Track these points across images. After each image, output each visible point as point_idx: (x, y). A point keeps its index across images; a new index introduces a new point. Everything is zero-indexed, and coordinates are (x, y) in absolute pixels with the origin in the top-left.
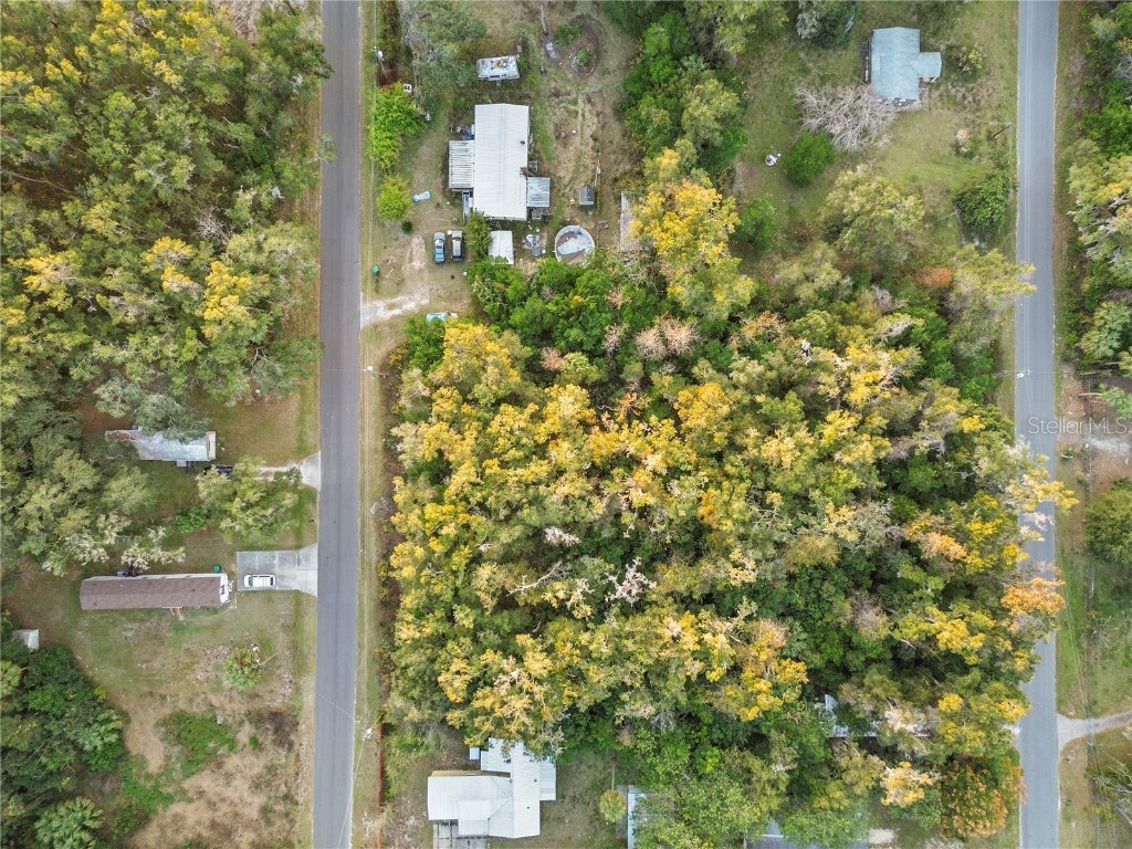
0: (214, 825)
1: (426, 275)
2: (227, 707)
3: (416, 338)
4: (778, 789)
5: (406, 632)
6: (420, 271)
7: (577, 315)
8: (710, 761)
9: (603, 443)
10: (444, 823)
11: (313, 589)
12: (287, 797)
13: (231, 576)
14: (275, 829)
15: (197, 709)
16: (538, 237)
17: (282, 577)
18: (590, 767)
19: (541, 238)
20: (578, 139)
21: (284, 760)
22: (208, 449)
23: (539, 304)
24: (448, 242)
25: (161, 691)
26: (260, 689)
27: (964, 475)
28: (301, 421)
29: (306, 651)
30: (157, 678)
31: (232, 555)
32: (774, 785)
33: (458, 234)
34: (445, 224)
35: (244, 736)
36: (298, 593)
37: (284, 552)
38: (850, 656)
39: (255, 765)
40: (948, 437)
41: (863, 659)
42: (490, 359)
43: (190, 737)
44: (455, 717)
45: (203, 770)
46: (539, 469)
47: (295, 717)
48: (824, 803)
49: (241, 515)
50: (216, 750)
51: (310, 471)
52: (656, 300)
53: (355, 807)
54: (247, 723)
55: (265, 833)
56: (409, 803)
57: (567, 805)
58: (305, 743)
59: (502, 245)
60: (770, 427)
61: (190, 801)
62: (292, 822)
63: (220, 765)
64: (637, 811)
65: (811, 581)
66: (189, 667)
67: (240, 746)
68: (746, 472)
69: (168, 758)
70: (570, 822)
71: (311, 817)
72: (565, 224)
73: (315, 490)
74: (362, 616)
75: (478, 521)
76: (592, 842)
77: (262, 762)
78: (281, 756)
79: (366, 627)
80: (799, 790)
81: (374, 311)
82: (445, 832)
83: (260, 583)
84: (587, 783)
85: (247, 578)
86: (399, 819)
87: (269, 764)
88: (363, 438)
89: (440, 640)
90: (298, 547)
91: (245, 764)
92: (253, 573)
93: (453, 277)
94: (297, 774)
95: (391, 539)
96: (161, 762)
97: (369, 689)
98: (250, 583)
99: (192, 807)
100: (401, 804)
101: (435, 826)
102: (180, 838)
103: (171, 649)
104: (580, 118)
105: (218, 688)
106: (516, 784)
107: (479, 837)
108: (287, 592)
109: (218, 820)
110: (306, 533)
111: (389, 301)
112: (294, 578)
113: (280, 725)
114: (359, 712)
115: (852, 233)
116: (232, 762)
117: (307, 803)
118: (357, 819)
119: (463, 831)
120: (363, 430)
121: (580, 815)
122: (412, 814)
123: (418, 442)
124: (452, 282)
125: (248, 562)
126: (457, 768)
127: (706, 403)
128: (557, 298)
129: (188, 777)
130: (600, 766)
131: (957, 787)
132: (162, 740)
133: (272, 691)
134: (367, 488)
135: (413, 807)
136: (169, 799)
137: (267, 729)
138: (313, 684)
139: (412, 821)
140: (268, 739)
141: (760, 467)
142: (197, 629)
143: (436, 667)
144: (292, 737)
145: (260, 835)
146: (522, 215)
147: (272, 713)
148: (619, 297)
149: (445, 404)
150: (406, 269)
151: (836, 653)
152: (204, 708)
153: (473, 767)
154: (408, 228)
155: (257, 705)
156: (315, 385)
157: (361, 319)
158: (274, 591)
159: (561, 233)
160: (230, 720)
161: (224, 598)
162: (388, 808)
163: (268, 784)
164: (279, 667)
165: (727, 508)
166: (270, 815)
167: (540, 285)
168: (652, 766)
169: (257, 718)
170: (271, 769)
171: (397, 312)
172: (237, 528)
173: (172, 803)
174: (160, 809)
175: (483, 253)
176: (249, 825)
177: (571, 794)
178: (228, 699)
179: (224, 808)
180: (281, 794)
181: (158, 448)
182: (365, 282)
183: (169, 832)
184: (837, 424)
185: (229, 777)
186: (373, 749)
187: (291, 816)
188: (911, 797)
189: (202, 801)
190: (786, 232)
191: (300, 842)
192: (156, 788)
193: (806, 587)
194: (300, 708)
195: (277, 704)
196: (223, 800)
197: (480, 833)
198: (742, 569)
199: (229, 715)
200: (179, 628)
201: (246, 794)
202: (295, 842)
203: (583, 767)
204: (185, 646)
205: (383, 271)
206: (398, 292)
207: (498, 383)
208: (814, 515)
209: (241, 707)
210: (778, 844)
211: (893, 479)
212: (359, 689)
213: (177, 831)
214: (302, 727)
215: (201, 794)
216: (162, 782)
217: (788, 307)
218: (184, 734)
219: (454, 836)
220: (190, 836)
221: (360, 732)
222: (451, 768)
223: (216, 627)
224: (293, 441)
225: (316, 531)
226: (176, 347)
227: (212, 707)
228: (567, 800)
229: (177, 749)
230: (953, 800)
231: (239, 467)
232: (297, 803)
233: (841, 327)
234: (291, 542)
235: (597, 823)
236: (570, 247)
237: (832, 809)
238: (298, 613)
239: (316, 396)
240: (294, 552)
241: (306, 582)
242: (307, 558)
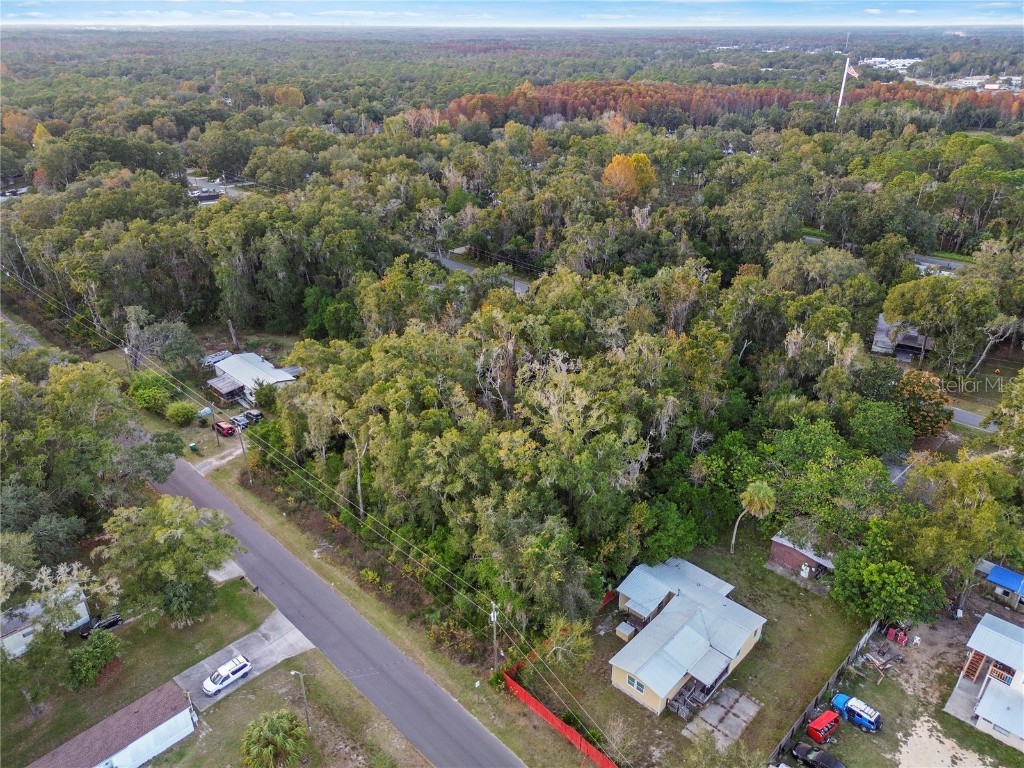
11: (306, 644)
17: (254, 661)
29: (345, 703)
36: (289, 663)
37: (241, 640)
79: (399, 633)
81: (207, 465)
90: (255, 627)
108: (274, 668)
110: (256, 610)
111: (217, 456)
114: (469, 706)
120: (256, 519)
122: (647, 745)
154: (204, 425)
157: (199, 473)
158: (257, 678)
164: (323, 747)
186: (526, 727)
205: (199, 447)
206: (222, 450)
212: (447, 687)
225: (266, 602)
234: (243, 629)
235: (797, 602)
240: (254, 633)
241: (291, 645)
242: (274, 628)
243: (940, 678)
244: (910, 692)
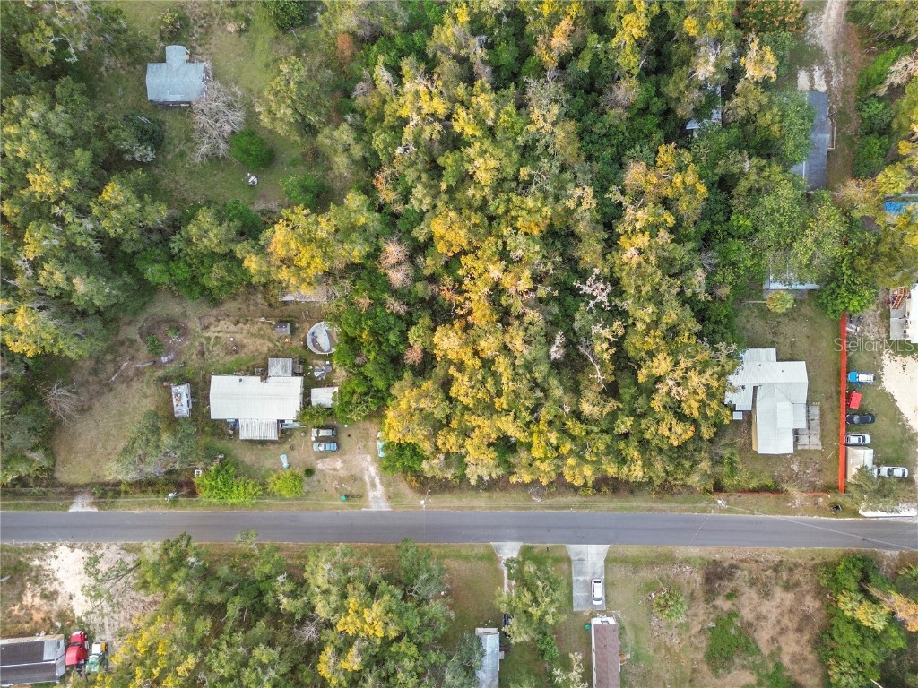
0: (799, 630)
1: (347, 457)
2: (701, 619)
3: (398, 465)
4: (764, 166)
5: (637, 472)
6: (344, 462)
7: (378, 335)
8: (741, 222)
9: (481, 313)
10: (796, 440)
11: (604, 548)
12: (776, 569)
13: (593, 615)
14: (802, 579)
15: (703, 643)
16: (316, 368)
17: (594, 574)
18: (748, 321)
19: (317, 365)
20: (238, 336)
21: (745, 572)
22: (489, 633)
23: (370, 366)
24: (320, 440)
25: (689, 672)
26: (687, 591)
27: (505, 19)
28: (467, 558)
29: (654, 554)
30: (678, 676)
31: (576, 614)
32: (760, 170)
33: (314, 431)
34: (306, 442)
35: (724, 604)
36: (607, 561)
37: (573, 572)
38: (654, 109)
39: (749, 596)
40: (474, 33)
41: (656, 99)
42: (414, 405)
43: (726, 649)
44: (707, 432)
45: (754, 639)
46: (502, 365)
47: (709, 563)
48: (775, 128)
49: (543, 607)
50: (737, 628)
51: (507, 551)
52: (365, 272)
53: (784, 514)
54: (714, 603)
55: (806, 587)
56: (780, 469)
57: (780, 339)
58: (731, 555)
59: (322, 396)
60: (466, 178)
61: (780, 649)
62: (796, 565)
63: (750, 625)
64: (784, 282)
65: (592, 143)
66: (668, 650)
67: (734, 608)
68: (503, 196)
69: (744, 667)
70: (794, 336)
71: (793, 550)
72: (305, 346)
73: (523, 547)
74: (625, 509)
75: (545, 414)
76: (811, 318)
77: (747, 590)
78: (742, 574)
79: (634, 504)
80: (766, 149)
81: (377, 500)
82: (804, 440)
83: (599, 591)
84: (762, 323)
85: (594, 602)
86: (793, 478)
87: (748, 584)
88: (479, 507)
89: (644, 444)
90: (569, 561)
91: (748, 605)
92: (590, 597)
93: (349, 436)
94: (756, 561)
95: (560, 485)
96: (748, 673)
97: (685, 502)
98: (599, 599)
99: (785, 648)
100: (781, 476)
101: (799, 448)
102: (811, 657)
103: (654, 665)
104: (220, 335)
105: (686, 627)
106: (762, 381)
107: (808, 411)
108: (605, 569)
109: (795, 626)
110: (557, 554)
111: (368, 487)
112: (594, 564)
113: (716, 575)
114: (704, 511)
115: (310, 114)
116: (747, 614)
117: (781, 553)
118: (794, 512)
119: (802, 425)
120: (473, 508)
121: (788, 329)
122: (789, 466)
123: (482, 464)
124: (353, 437)
125: (581, 602)
126: (750, 429)
127: (447, 230)
128: (364, 352)
129: (760, 651)
130: (747, 312)
131: (762, 19)
132: (729, 673)
133: (688, 582)
134: (520, 504)
135: (783, 466)
136: (778, 666)
137: (720, 585)
138: (682, 548)
139: (795, 467)
140: (728, 586)
141: (499, 185)
142: (637, 643)
143: (666, 447)
144: (726, 565)
145: (808, 592)
146: (299, 381)
147: (706, 582)
148: (364, 302)
149: (451, 442)
150: (343, 473)
151: (652, 121)
152: (703, 637)
153: (749, 416)
154: (310, 472)
155: (699, 594)
156: (437, 546)
157: (384, 509)
158: (606, 579)
159: (313, 349)
160: (712, 616)
161: (612, 621)
162: (784, 486)
163: (765, 585)
164: (668, 577)
165: (533, 212)
166: (791, 583)
167: (354, 365)
168: (747, 270)
169: (711, 594)
170: (753, 583)
171: (377, 481)
172: (553, 610)
173: (781, 664)
174: (787, 674)
175: (329, 412)
176: (799, 601)
177: (771, 335)
178: (695, 618)
179: (785, 621)
180: (774, 575)
181: (490, 675)
182: (353, 507)
183: (806, 666)
184: (463, 123)
185: (759, 617)
186: (735, 499)
187: (792, 566)
188: (770, 57)
189: (780, 639)
190: (310, 168)
191: (813, 559)
192: (770, 677)
193: (597, 147)
194: (702, 559)
195: (699, 578)
196: (779, 622)
197: (804, 411)
198: (583, 199)
199: (708, 617)
200: (637, 658)
201: (774, 603)
202: (813, 562)
203: (749, 326)
204: (651, 653)
205: (345, 492)
206: (361, 480)
207: (433, 398)
208: (538, 141)
209: (701, 608)
210: (810, 166)
211: (508, 77)
212: (686, 511)
213: (805, 660)
214: (718, 557)
215: (773, 640)
216: (764, 672)
217: (370, 164)
218: (724, 654)
219: (807, 432)
220: (809, 649)
221: (722, 510)
222: (750, 435)
223: (636, 628)
224: (482, 565)
225: (556, 546)
226: (406, 660)
227: (702, 631)
228: (775, 339)
229: (737, 660)
230: (772, 22)
231: (504, 609)
232: (781, 561)
233: (386, 122)
234: (565, 566)
235: (795, 315)
236: (324, 341)
237: (781, 122)
238: (623, 561)
239: (446, 546)
240: (573, 564)
241: (598, 554)
242: (578, 553)
243: (881, 315)
244: (873, 338)
